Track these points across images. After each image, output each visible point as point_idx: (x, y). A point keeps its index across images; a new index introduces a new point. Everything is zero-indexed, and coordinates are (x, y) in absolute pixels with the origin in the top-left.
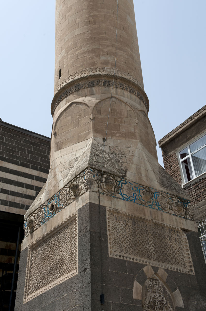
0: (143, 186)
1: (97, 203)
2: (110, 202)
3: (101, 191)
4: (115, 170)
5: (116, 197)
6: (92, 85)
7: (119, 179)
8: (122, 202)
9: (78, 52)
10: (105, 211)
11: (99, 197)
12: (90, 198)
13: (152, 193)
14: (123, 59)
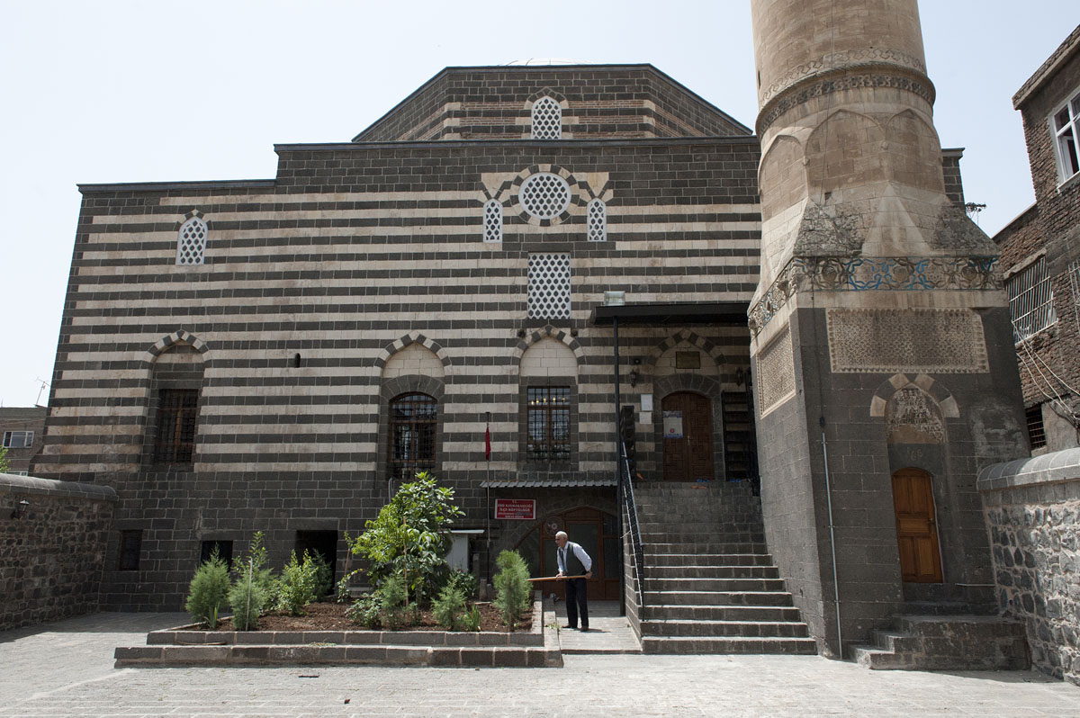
0: (894, 258)
1: (810, 306)
2: (831, 300)
3: (815, 287)
4: (840, 249)
5: (842, 291)
6: (803, 99)
7: (847, 261)
8: (853, 295)
9: (779, 37)
10: (824, 314)
11: (813, 298)
12: (798, 303)
13: (912, 265)
14: (857, 23)
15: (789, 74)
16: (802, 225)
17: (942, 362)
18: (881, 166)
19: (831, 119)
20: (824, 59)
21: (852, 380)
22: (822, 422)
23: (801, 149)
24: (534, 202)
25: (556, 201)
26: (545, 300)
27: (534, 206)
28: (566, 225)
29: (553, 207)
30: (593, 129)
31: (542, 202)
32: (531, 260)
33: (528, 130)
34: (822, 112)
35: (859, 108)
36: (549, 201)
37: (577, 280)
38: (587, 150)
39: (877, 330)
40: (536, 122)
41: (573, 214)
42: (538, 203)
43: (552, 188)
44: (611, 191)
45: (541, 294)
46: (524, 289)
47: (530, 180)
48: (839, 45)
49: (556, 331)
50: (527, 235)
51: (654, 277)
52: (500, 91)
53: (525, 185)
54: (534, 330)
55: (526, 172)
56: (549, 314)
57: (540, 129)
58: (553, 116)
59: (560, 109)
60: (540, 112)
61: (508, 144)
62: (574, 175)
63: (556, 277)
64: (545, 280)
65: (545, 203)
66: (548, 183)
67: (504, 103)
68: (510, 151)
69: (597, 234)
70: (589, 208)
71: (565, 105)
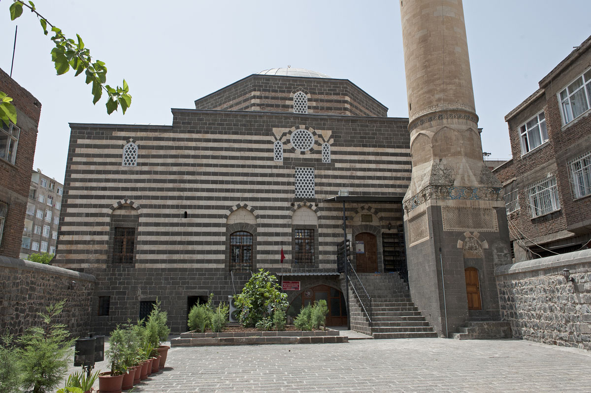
0: (465, 187)
1: (436, 205)
2: (443, 203)
3: (437, 198)
4: (446, 183)
5: (447, 199)
6: (430, 120)
7: (449, 188)
8: (451, 201)
9: (420, 92)
10: (441, 208)
11: (436, 202)
12: (431, 203)
13: (472, 190)
14: (451, 92)
15: (424, 109)
16: (432, 172)
17: (482, 227)
18: (461, 151)
19: (442, 130)
20: (439, 105)
21: (450, 233)
22: (440, 250)
23: (430, 140)
24: (297, 143)
25: (307, 143)
26: (303, 189)
27: (297, 145)
28: (312, 155)
29: (306, 146)
30: (322, 108)
31: (301, 143)
32: (296, 170)
33: (292, 107)
35: (453, 126)
36: (304, 143)
37: (318, 180)
38: (321, 119)
40: (296, 103)
41: (315, 149)
42: (299, 143)
43: (306, 137)
44: (333, 139)
45: (301, 186)
46: (294, 184)
47: (295, 132)
49: (308, 204)
50: (294, 158)
51: (352, 180)
52: (278, 87)
53: (293, 134)
54: (298, 203)
55: (293, 129)
56: (305, 196)
57: (297, 107)
58: (304, 101)
59: (306, 98)
60: (297, 99)
61: (285, 115)
62: (316, 131)
63: (308, 178)
64: (303, 179)
65: (302, 143)
66: (304, 134)
67: (280, 94)
68: (286, 118)
69: (326, 159)
70: (323, 147)
71: (309, 96)
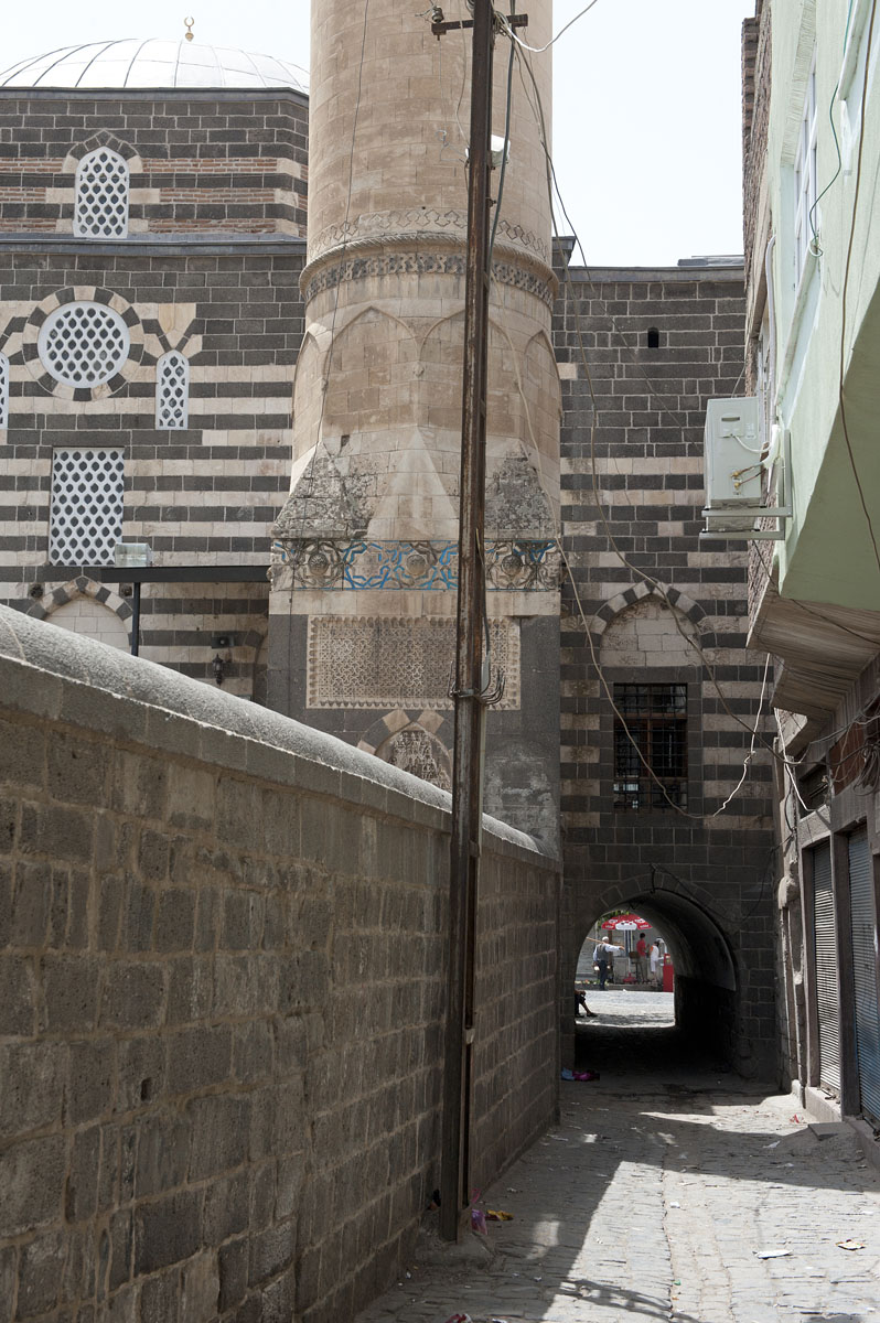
0: (410, 543)
1: (287, 612)
2: (317, 603)
4: (339, 527)
5: (334, 589)
6: (333, 281)
7: (345, 546)
8: (348, 597)
10: (306, 624)
11: (291, 601)
13: (434, 552)
14: (408, 166)
18: (411, 402)
19: (359, 321)
20: (360, 221)
21: (332, 717)
23: (321, 365)
24: (65, 355)
25: (104, 354)
26: (81, 532)
27: (65, 363)
28: (117, 400)
29: (97, 366)
30: (185, 213)
31: (78, 355)
32: (59, 460)
33: (69, 212)
34: (349, 308)
35: (395, 306)
36: (91, 355)
37: (134, 498)
38: (161, 260)
39: (378, 646)
40: (84, 196)
41: (130, 379)
42: (71, 358)
43: (97, 331)
44: (200, 337)
45: (74, 522)
46: (44, 513)
47: (59, 315)
48: (381, 202)
49: (94, 587)
50: (50, 417)
51: (264, 495)
52: (20, 136)
53: (50, 324)
54: (57, 585)
55: (51, 301)
56: (86, 557)
57: (90, 212)
58: (115, 186)
59: (126, 174)
60: (91, 178)
61: (19, 249)
62: (137, 307)
63: (101, 491)
64: (82, 496)
65: (84, 358)
66: (91, 321)
67: (26, 160)
68: (25, 260)
69: (172, 416)
70: (161, 368)
71: (135, 165)
